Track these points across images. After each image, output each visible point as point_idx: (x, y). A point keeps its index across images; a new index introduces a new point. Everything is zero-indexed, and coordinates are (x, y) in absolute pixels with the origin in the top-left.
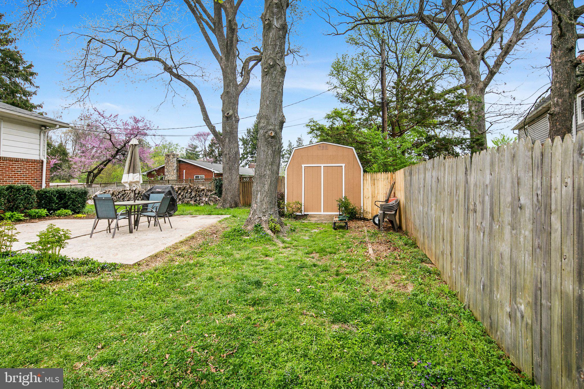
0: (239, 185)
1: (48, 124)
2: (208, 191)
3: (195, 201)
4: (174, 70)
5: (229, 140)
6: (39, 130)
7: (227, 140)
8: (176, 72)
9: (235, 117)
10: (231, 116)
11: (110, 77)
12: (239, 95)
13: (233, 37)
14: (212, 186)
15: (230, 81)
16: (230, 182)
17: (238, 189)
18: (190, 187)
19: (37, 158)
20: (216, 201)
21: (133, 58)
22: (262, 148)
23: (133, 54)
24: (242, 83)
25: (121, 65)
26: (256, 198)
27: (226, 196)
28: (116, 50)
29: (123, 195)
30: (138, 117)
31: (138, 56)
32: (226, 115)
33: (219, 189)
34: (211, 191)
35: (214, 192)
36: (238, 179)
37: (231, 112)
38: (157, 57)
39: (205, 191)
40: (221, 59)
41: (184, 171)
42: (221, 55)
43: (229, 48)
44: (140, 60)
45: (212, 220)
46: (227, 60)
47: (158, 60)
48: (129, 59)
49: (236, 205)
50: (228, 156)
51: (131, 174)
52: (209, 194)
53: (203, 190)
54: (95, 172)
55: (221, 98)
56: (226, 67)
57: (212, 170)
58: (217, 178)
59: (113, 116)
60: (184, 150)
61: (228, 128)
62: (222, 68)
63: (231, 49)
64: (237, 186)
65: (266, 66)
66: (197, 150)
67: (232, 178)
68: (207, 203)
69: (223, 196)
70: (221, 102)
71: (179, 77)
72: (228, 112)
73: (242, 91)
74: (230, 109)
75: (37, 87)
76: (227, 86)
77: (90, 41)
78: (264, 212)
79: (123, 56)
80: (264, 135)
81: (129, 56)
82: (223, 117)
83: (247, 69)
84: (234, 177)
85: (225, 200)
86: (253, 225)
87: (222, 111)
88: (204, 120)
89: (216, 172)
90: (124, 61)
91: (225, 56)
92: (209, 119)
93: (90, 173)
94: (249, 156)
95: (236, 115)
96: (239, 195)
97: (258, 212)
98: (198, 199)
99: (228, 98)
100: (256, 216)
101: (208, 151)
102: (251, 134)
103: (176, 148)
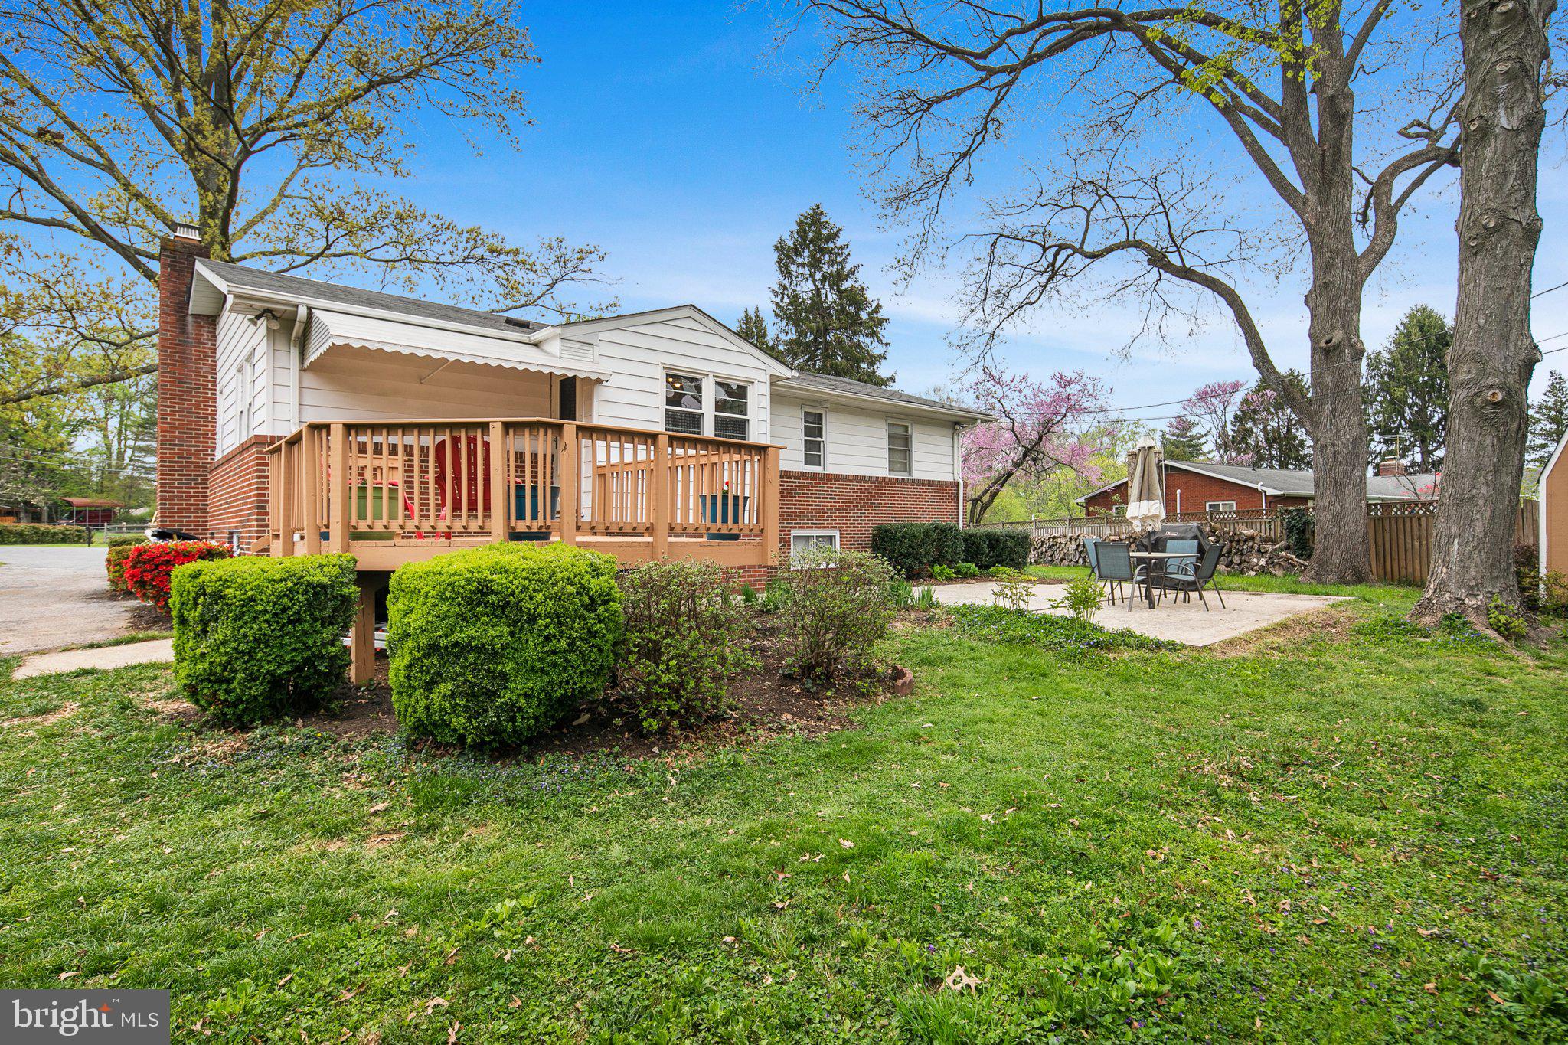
0: (1366, 525)
1: (962, 420)
2: (1266, 540)
3: (1227, 566)
4: (1174, 259)
5: (1335, 409)
6: (950, 432)
7: (1327, 409)
8: (1179, 264)
9: (1351, 346)
10: (1339, 344)
11: (1031, 304)
12: (1363, 282)
13: (1341, 137)
14: (1277, 529)
15: (1334, 253)
16: (1339, 518)
17: (1365, 536)
18: (1213, 531)
19: (949, 478)
20: (1289, 568)
21: (1076, 255)
22: (1464, 433)
23: (1077, 245)
24: (1369, 250)
25: (1053, 272)
26: (1447, 553)
27: (1328, 553)
28: (1043, 247)
29: (1050, 547)
30: (1069, 374)
31: (1087, 248)
32: (1323, 344)
33: (1301, 538)
34: (1274, 541)
35: (1283, 543)
36: (1364, 510)
37: (1338, 336)
38: (1131, 238)
39: (1258, 540)
40: (1305, 202)
41: (1178, 491)
42: (1302, 191)
43: (1328, 167)
44: (1094, 256)
45: (1307, 604)
46: (1324, 198)
47: (1137, 245)
48: (1069, 256)
49: (1359, 578)
50: (1330, 451)
51: (1145, 503)
52: (1270, 548)
53: (1252, 538)
54: (985, 499)
55: (1306, 302)
56: (1321, 219)
57: (1259, 487)
58: (1291, 509)
59: (1017, 379)
60: (1158, 436)
61: (1328, 379)
62: (1306, 224)
63: (1335, 169)
64: (1361, 528)
65: (1473, 233)
66: (1194, 432)
67: (1343, 507)
68: (1264, 571)
69: (1316, 554)
70: (1307, 313)
71: (1186, 273)
72: (1327, 337)
73: (1371, 271)
74: (1334, 328)
75: (887, 344)
76: (1323, 266)
77: (994, 244)
78: (1471, 588)
79: (1056, 255)
80: (1471, 403)
81: (1070, 251)
82: (1313, 351)
83: (1385, 205)
84: (1351, 503)
85: (1323, 565)
86: (1440, 615)
87: (1311, 336)
88: (1257, 366)
89: (1270, 492)
90: (1057, 266)
91: (1318, 193)
92: (1269, 361)
93: (975, 501)
94: (1377, 437)
95: (1354, 339)
96: (1367, 550)
97: (1452, 586)
98: (1237, 559)
99: (1329, 298)
100: (1448, 595)
101: (1231, 433)
102: (1384, 367)
103: (1135, 433)
